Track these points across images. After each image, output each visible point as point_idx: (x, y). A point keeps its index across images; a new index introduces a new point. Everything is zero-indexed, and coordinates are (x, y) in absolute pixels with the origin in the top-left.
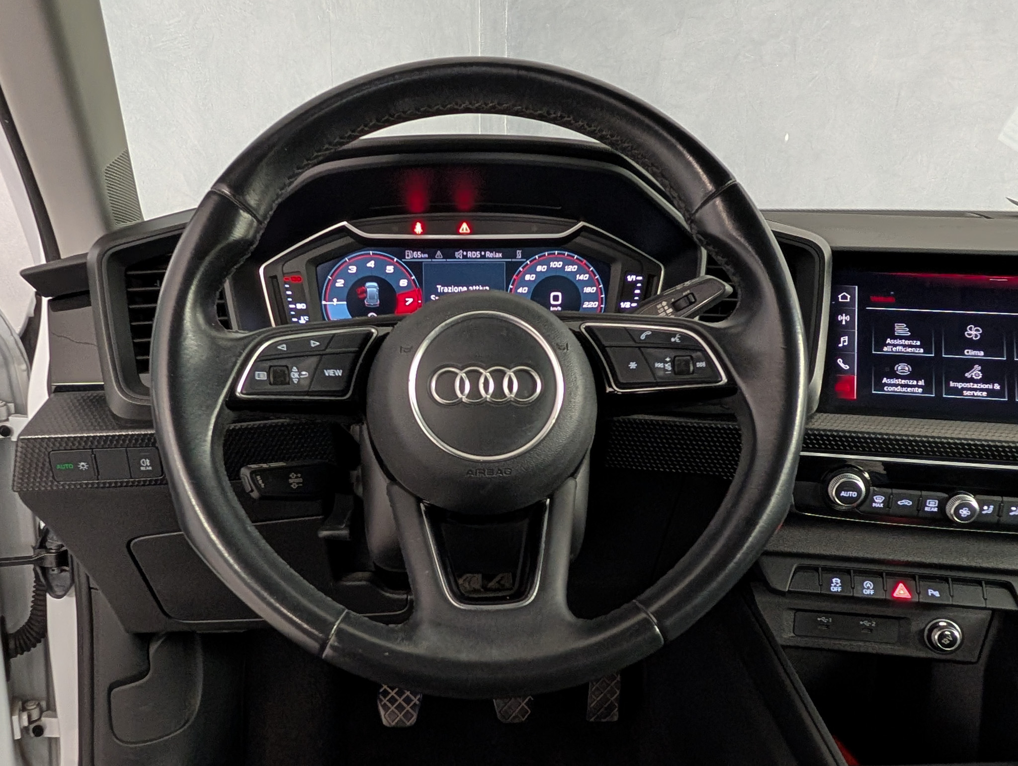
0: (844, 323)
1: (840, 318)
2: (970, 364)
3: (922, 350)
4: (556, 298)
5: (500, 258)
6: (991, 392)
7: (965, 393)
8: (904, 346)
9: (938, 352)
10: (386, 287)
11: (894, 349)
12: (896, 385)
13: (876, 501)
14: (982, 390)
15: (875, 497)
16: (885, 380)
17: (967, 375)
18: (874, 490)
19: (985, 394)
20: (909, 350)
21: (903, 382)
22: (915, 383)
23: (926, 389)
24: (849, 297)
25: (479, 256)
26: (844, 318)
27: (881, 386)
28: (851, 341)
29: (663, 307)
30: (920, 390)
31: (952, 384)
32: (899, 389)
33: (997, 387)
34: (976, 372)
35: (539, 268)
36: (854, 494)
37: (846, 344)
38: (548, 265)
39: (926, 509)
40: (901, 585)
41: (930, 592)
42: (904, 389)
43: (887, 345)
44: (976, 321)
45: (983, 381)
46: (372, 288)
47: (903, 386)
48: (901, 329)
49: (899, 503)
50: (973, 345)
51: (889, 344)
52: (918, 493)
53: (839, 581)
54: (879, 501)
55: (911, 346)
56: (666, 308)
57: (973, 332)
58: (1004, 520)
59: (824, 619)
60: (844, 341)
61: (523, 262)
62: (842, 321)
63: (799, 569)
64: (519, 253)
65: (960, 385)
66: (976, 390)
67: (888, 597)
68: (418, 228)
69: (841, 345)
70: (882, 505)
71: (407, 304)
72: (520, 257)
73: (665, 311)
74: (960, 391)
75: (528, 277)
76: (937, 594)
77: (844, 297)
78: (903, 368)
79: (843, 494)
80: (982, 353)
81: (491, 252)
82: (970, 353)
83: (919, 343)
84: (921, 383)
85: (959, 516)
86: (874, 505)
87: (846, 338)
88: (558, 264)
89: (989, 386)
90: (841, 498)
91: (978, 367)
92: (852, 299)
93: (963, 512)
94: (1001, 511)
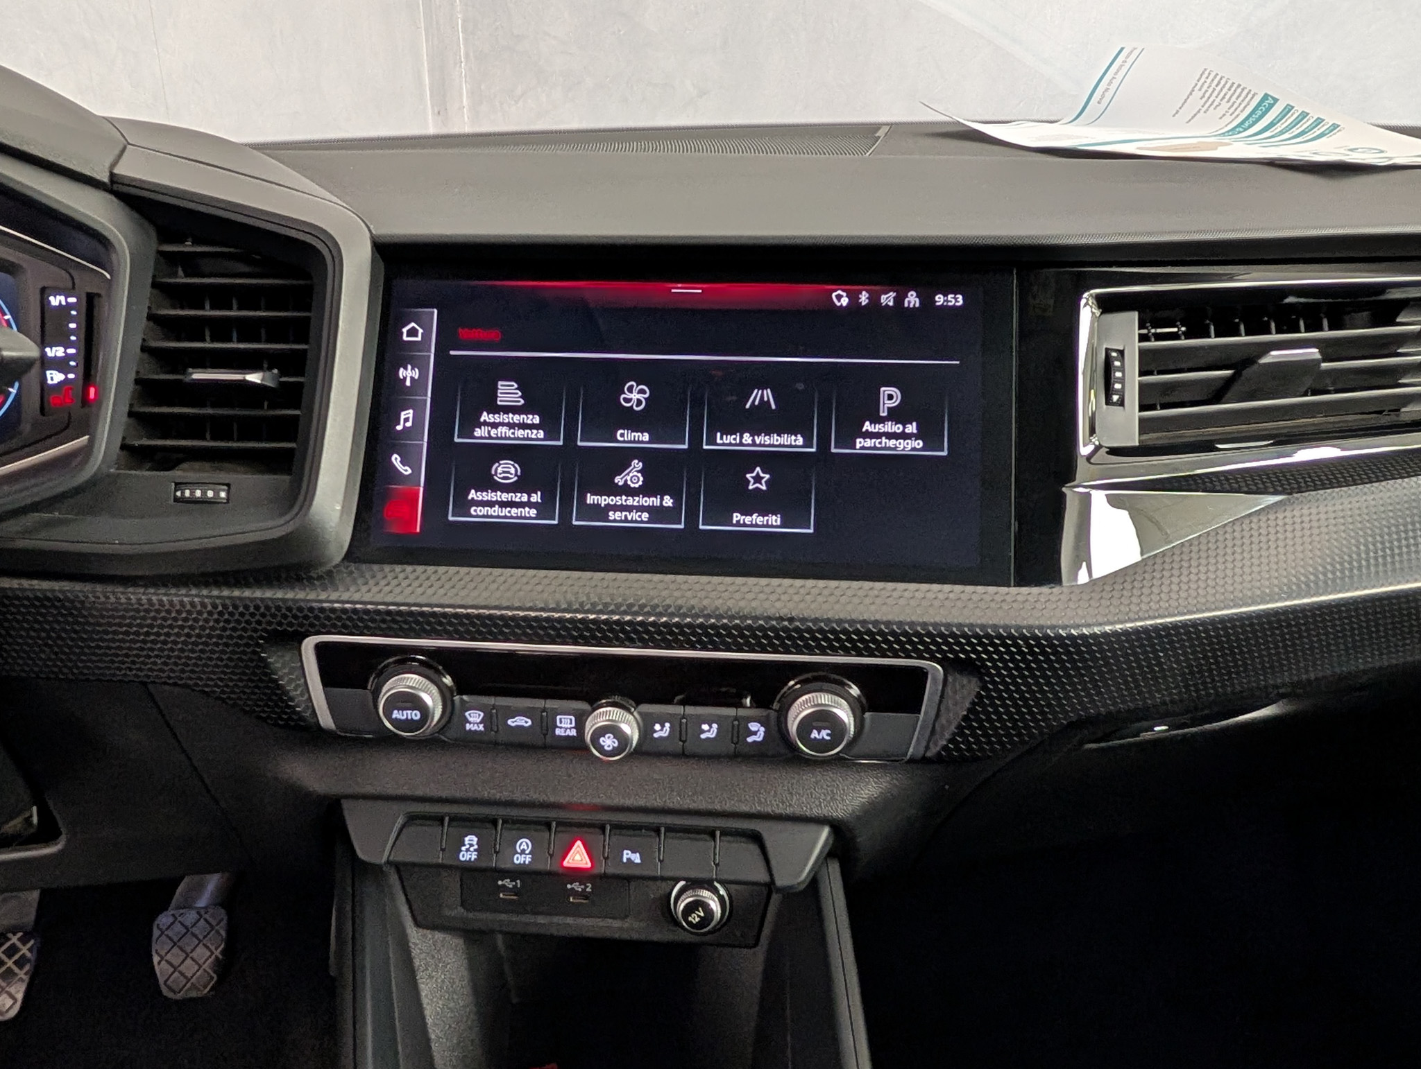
0: (408, 383)
1: (402, 372)
2: (622, 458)
3: (541, 434)
6: (657, 513)
7: (612, 516)
8: (511, 426)
9: (570, 437)
11: (493, 432)
12: (490, 504)
13: (471, 719)
14: (641, 509)
15: (467, 714)
16: (473, 495)
17: (619, 480)
18: (462, 701)
19: (645, 516)
20: (520, 433)
21: (505, 497)
22: (525, 498)
23: (544, 509)
24: (421, 331)
26: (408, 374)
27: (464, 505)
28: (418, 419)
30: (533, 512)
31: (591, 499)
32: (496, 511)
33: (668, 501)
34: (633, 476)
36: (416, 715)
37: (409, 424)
39: (558, 732)
40: (579, 843)
41: (627, 854)
42: (505, 512)
43: (480, 425)
44: (640, 372)
45: (645, 491)
47: (503, 504)
48: (508, 392)
49: (510, 722)
50: (632, 420)
51: (485, 423)
52: (539, 703)
53: (475, 839)
54: (474, 720)
55: (523, 426)
57: (635, 396)
58: (690, 747)
59: (508, 882)
60: (406, 420)
62: (405, 378)
65: (604, 501)
66: (629, 509)
67: (555, 868)
69: (399, 428)
70: (481, 727)
74: (602, 512)
76: (637, 858)
77: (412, 332)
78: (506, 470)
79: (396, 714)
80: (646, 437)
82: (626, 437)
83: (537, 420)
84: (536, 498)
85: (600, 749)
86: (468, 727)
87: (409, 413)
89: (654, 501)
90: (393, 722)
91: (637, 465)
92: (426, 336)
93: (608, 742)
94: (683, 730)
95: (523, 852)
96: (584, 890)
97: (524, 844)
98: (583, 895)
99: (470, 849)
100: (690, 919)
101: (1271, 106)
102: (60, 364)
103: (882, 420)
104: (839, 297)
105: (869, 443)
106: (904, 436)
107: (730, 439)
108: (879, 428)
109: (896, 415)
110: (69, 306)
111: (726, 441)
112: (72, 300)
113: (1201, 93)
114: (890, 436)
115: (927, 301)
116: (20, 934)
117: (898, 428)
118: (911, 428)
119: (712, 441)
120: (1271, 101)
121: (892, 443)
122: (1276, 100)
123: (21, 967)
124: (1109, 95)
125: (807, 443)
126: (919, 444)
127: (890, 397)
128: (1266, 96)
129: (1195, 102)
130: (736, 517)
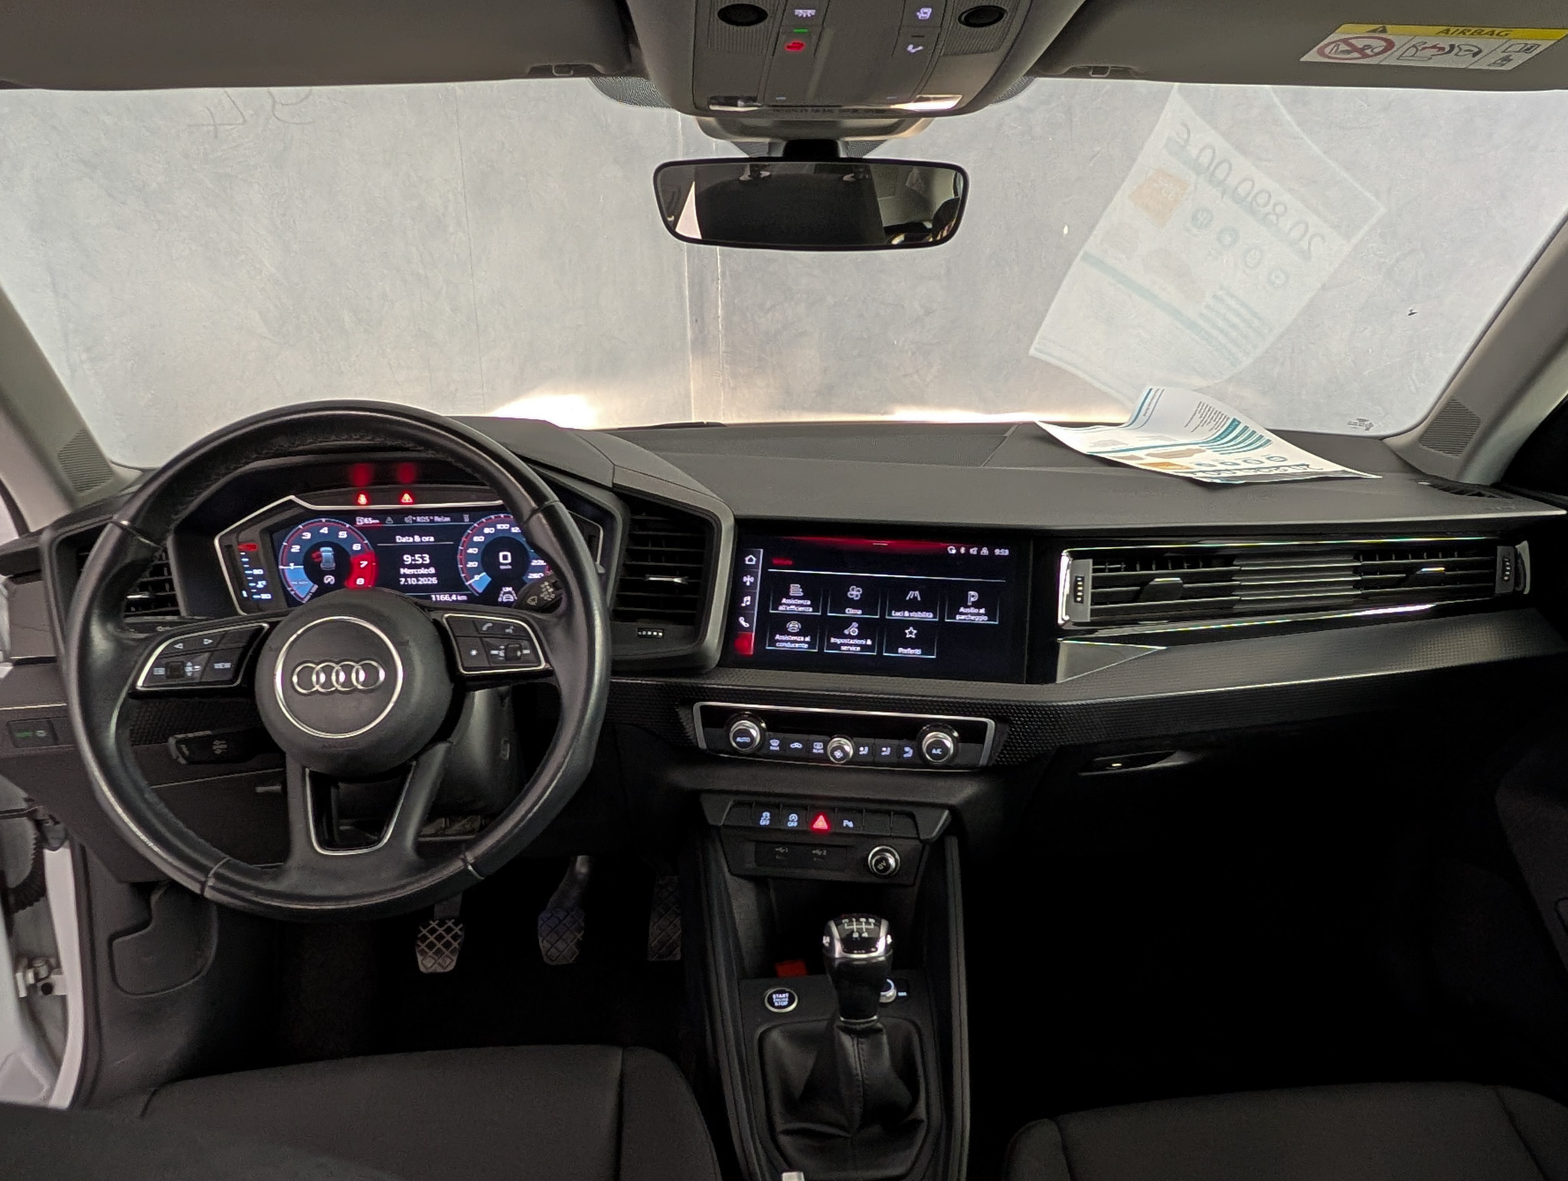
0: (748, 584)
1: (745, 579)
2: (848, 621)
3: (811, 609)
4: (505, 558)
5: (449, 522)
6: (864, 648)
7: (844, 648)
8: (797, 605)
9: (824, 612)
10: (340, 551)
11: (788, 608)
12: (786, 641)
13: (773, 744)
14: (856, 645)
15: (771, 741)
16: (778, 637)
17: (846, 632)
18: (769, 735)
19: (858, 649)
20: (801, 609)
21: (793, 638)
22: (802, 639)
23: (811, 645)
24: (754, 559)
25: (428, 520)
26: (748, 580)
27: (773, 642)
28: (753, 600)
29: (545, 586)
30: (806, 646)
31: (833, 640)
32: (789, 645)
33: (869, 642)
34: (853, 630)
35: (487, 530)
36: (747, 740)
37: (748, 603)
38: (495, 527)
39: (815, 751)
40: (821, 818)
41: (846, 823)
42: (793, 645)
43: (782, 604)
44: (858, 581)
45: (858, 637)
46: (327, 552)
47: (792, 642)
48: (795, 589)
49: (792, 746)
50: (854, 604)
51: (784, 604)
52: (805, 737)
53: (768, 814)
54: (775, 744)
55: (802, 605)
56: (548, 587)
57: (855, 593)
58: (877, 759)
59: (781, 850)
60: (747, 601)
61: (470, 525)
62: (747, 582)
63: (737, 804)
64: (466, 518)
65: (839, 641)
66: (851, 645)
67: (809, 829)
68: (363, 499)
69: (743, 605)
70: (778, 748)
71: (362, 566)
72: (468, 520)
73: (547, 590)
74: (837, 647)
75: (476, 539)
76: (851, 824)
77: (751, 560)
78: (794, 626)
79: (739, 739)
80: (860, 612)
81: (440, 516)
82: (850, 612)
83: (809, 603)
84: (808, 639)
85: (834, 757)
86: (771, 748)
87: (749, 598)
88: (506, 526)
89: (863, 642)
90: (737, 743)
91: (855, 625)
92: (758, 562)
93: (838, 754)
94: (874, 751)
95: (793, 821)
96: (822, 854)
97: (794, 817)
98: (822, 857)
99: (765, 819)
100: (878, 867)
101: (1237, 426)
103: (969, 607)
104: (951, 549)
105: (963, 617)
106: (979, 614)
107: (898, 614)
108: (968, 610)
109: (975, 605)
111: (897, 615)
113: (1199, 415)
114: (972, 614)
115: (991, 552)
116: (453, 921)
117: (976, 611)
118: (982, 611)
119: (890, 615)
120: (1237, 423)
121: (973, 618)
123: (455, 940)
124: (1150, 411)
125: (934, 617)
126: (986, 618)
127: (973, 596)
128: (1234, 420)
129: (1197, 420)
130: (901, 650)
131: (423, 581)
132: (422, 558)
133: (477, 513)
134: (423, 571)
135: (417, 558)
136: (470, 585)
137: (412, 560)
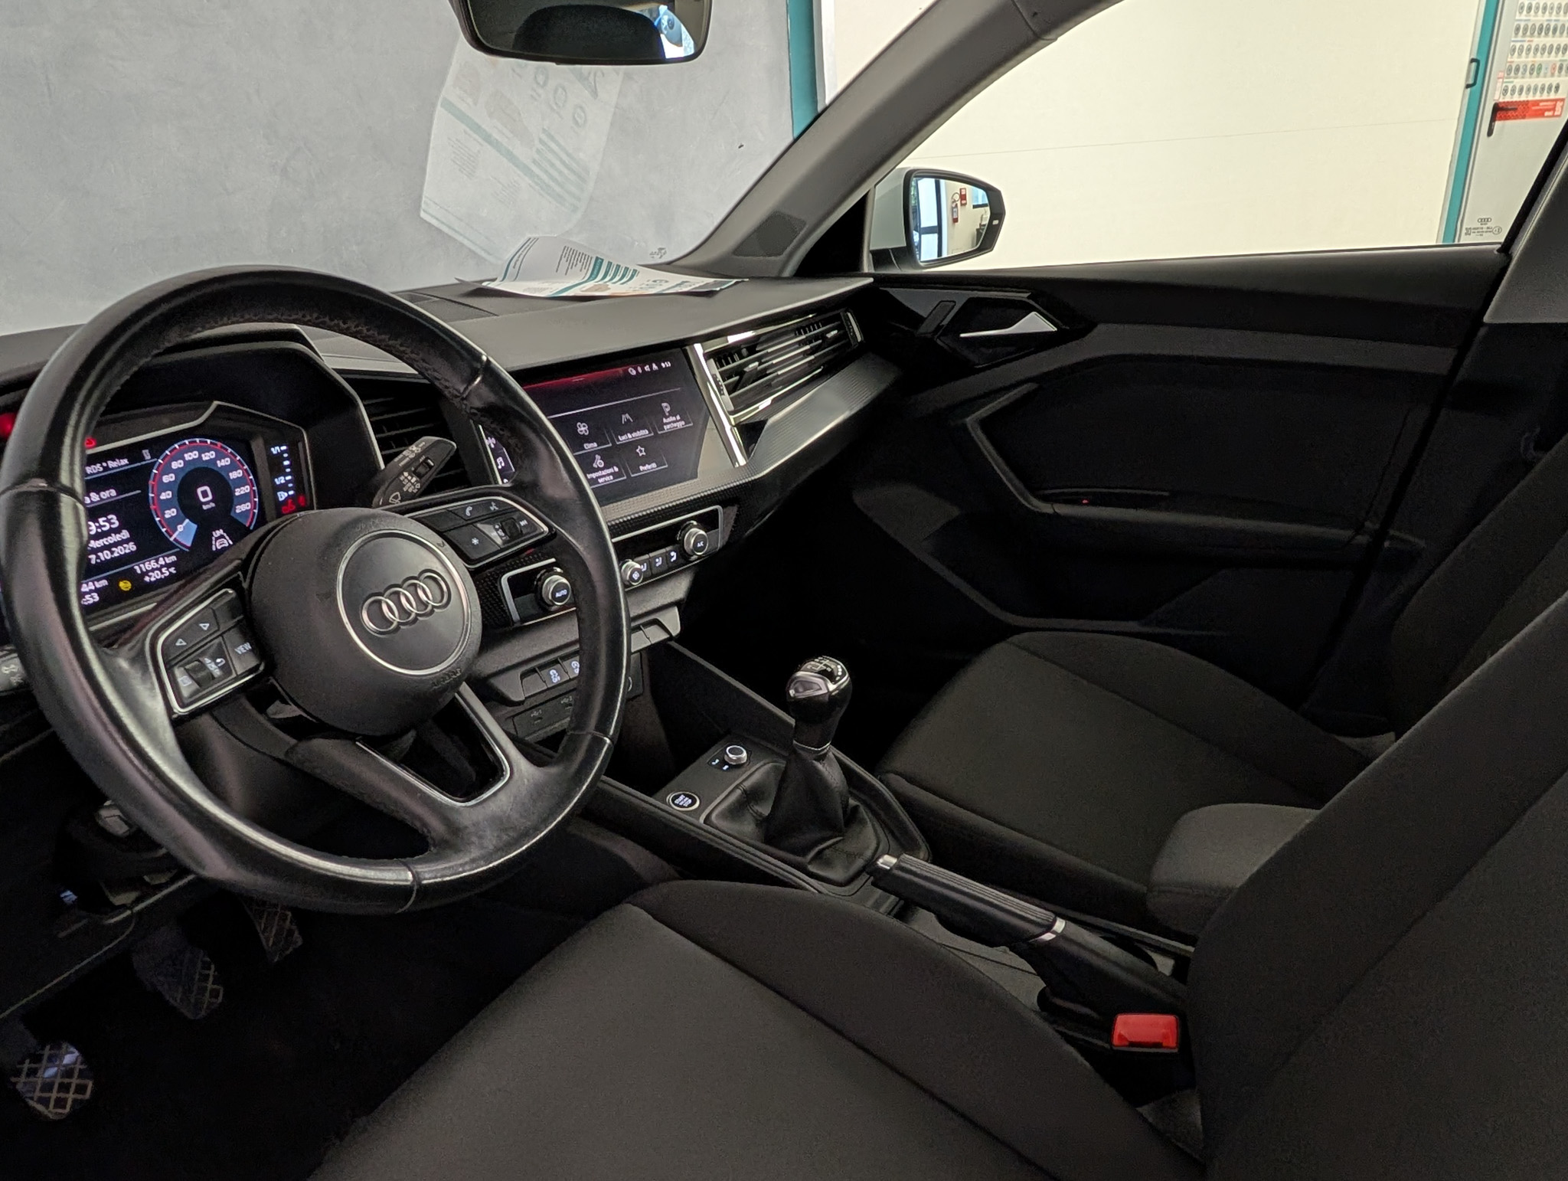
0: (493, 446)
2: (592, 456)
4: (205, 494)
5: (127, 465)
6: (614, 475)
7: (600, 481)
14: (608, 475)
17: (595, 466)
19: (611, 478)
25: (101, 469)
28: (505, 461)
29: (406, 478)
31: (588, 476)
33: (616, 469)
34: (598, 462)
35: (175, 465)
37: (503, 464)
38: (183, 459)
44: (581, 418)
45: (606, 467)
50: (587, 439)
56: (409, 478)
57: (582, 428)
58: (654, 572)
60: (501, 463)
61: (155, 462)
64: (146, 453)
65: (593, 476)
66: (605, 476)
69: (500, 467)
72: (149, 457)
73: (409, 481)
74: (595, 481)
75: (166, 479)
80: (596, 444)
81: (114, 460)
82: (588, 447)
87: (501, 459)
88: (194, 455)
89: (610, 471)
90: (556, 599)
91: (598, 457)
93: (636, 576)
94: (651, 565)
101: (601, 263)
102: (284, 487)
103: (668, 417)
104: (631, 371)
105: (668, 426)
106: (677, 421)
107: (624, 437)
108: (669, 420)
109: (672, 413)
110: (283, 452)
111: (623, 439)
112: (284, 448)
113: (565, 259)
114: (674, 422)
115: (659, 366)
117: (674, 419)
118: (678, 417)
119: (619, 440)
120: (600, 260)
121: (675, 425)
122: (603, 260)
124: (518, 263)
125: (650, 433)
126: (683, 423)
127: (666, 407)
128: (597, 258)
129: (564, 264)
130: (641, 468)
131: (118, 551)
132: (108, 521)
133: (158, 446)
134: (114, 538)
135: (102, 523)
136: (175, 539)
137: (97, 527)
